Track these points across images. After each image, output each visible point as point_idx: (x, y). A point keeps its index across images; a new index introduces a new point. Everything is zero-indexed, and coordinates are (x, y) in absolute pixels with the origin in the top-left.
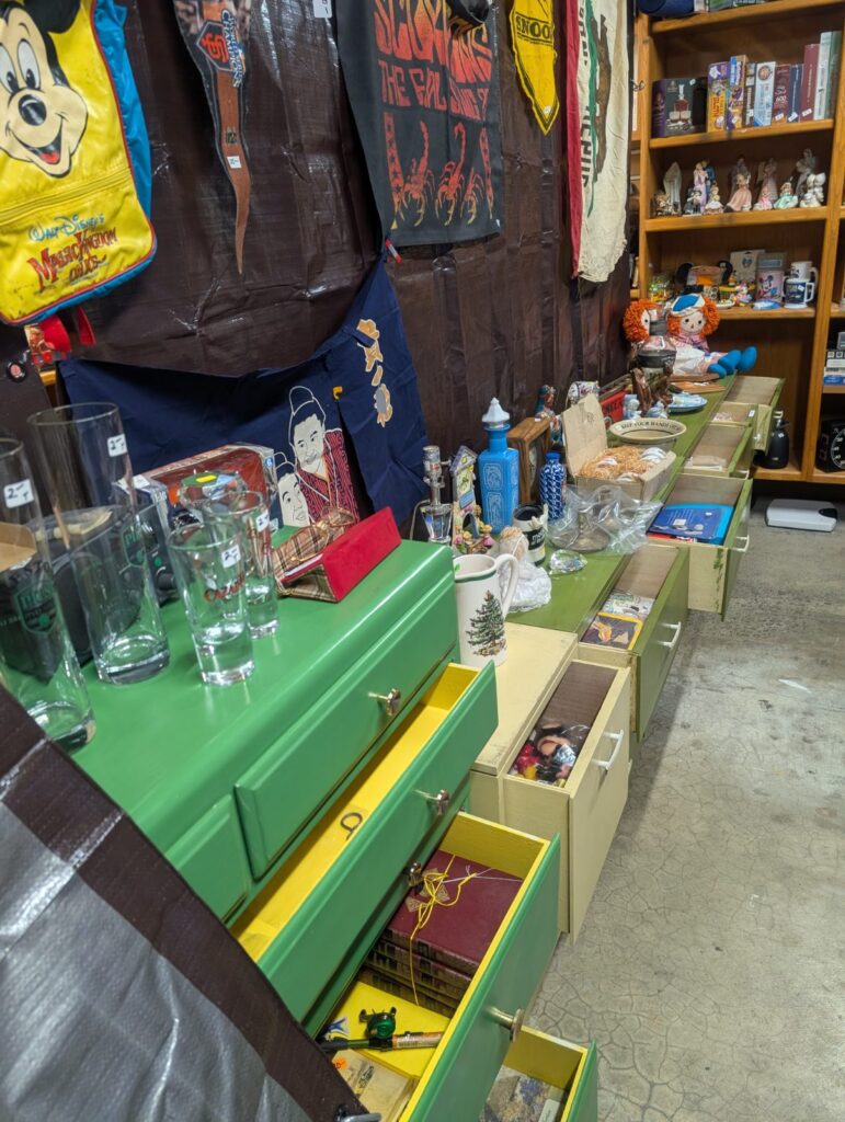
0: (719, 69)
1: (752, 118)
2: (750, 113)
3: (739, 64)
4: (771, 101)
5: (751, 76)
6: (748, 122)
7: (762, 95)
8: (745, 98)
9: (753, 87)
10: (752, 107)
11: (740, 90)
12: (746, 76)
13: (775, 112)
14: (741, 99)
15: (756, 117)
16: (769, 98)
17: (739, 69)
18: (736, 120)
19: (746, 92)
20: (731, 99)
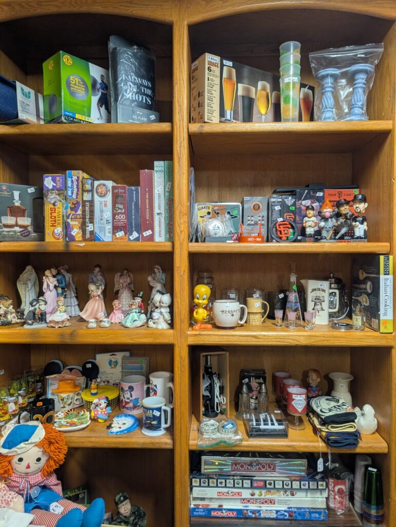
0: (54, 180)
1: (92, 233)
2: (90, 228)
3: (75, 178)
4: (111, 219)
5: (88, 191)
6: (88, 236)
7: (102, 211)
8: (84, 211)
9: (92, 202)
10: (92, 221)
11: (78, 203)
12: (83, 191)
13: (116, 229)
14: (79, 212)
15: (97, 231)
16: (108, 214)
17: (75, 183)
18: (76, 232)
19: (84, 206)
20: (69, 211)
